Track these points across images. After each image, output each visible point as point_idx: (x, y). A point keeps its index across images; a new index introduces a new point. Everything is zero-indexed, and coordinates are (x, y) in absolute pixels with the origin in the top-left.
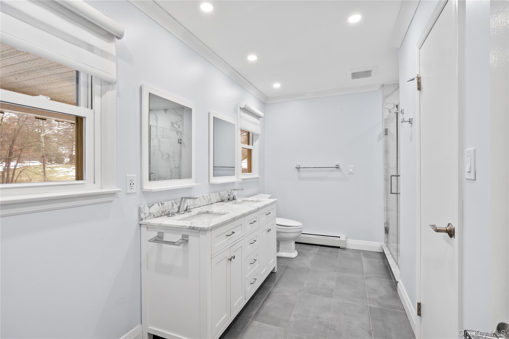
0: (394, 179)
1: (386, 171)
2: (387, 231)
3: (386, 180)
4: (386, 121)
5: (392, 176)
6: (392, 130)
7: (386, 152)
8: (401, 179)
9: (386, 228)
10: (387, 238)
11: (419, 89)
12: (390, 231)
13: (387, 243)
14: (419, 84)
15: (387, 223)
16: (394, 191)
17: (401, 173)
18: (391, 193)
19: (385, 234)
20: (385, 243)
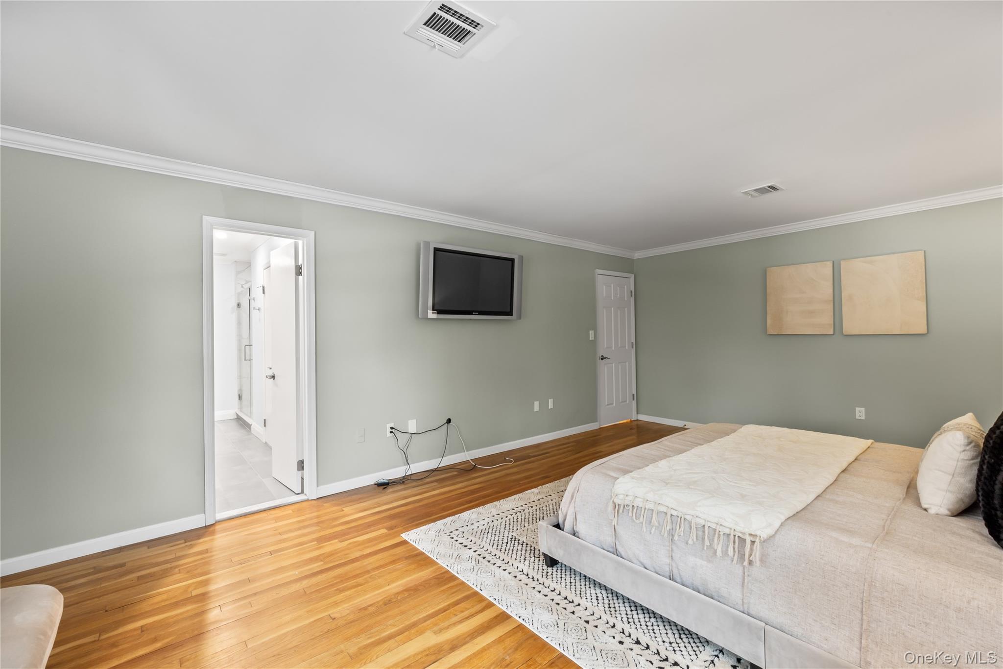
0: (248, 347)
1: (240, 341)
2: (240, 397)
3: (239, 350)
4: (239, 295)
5: (246, 345)
6: (245, 304)
7: (239, 323)
8: (253, 348)
9: (239, 395)
10: (241, 404)
11: (264, 293)
12: (243, 397)
13: (241, 409)
14: (264, 290)
15: (240, 390)
16: (247, 358)
17: (254, 343)
18: (245, 360)
19: (239, 401)
20: (238, 409)
